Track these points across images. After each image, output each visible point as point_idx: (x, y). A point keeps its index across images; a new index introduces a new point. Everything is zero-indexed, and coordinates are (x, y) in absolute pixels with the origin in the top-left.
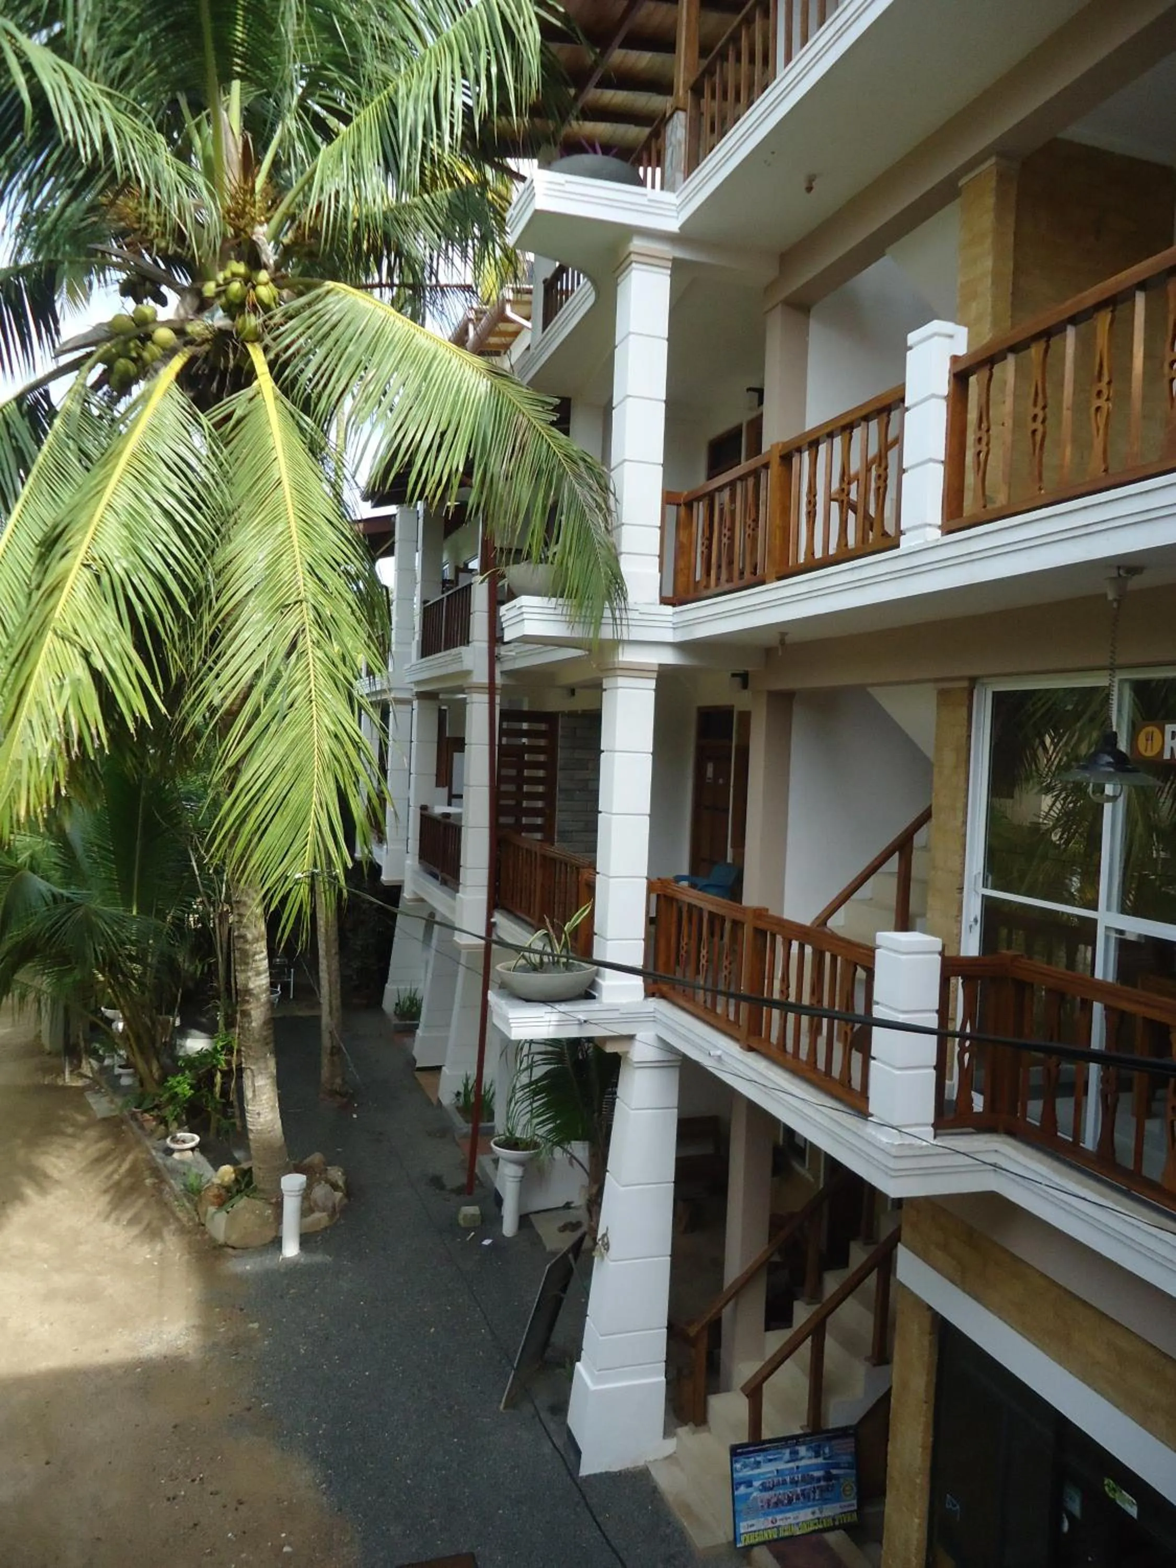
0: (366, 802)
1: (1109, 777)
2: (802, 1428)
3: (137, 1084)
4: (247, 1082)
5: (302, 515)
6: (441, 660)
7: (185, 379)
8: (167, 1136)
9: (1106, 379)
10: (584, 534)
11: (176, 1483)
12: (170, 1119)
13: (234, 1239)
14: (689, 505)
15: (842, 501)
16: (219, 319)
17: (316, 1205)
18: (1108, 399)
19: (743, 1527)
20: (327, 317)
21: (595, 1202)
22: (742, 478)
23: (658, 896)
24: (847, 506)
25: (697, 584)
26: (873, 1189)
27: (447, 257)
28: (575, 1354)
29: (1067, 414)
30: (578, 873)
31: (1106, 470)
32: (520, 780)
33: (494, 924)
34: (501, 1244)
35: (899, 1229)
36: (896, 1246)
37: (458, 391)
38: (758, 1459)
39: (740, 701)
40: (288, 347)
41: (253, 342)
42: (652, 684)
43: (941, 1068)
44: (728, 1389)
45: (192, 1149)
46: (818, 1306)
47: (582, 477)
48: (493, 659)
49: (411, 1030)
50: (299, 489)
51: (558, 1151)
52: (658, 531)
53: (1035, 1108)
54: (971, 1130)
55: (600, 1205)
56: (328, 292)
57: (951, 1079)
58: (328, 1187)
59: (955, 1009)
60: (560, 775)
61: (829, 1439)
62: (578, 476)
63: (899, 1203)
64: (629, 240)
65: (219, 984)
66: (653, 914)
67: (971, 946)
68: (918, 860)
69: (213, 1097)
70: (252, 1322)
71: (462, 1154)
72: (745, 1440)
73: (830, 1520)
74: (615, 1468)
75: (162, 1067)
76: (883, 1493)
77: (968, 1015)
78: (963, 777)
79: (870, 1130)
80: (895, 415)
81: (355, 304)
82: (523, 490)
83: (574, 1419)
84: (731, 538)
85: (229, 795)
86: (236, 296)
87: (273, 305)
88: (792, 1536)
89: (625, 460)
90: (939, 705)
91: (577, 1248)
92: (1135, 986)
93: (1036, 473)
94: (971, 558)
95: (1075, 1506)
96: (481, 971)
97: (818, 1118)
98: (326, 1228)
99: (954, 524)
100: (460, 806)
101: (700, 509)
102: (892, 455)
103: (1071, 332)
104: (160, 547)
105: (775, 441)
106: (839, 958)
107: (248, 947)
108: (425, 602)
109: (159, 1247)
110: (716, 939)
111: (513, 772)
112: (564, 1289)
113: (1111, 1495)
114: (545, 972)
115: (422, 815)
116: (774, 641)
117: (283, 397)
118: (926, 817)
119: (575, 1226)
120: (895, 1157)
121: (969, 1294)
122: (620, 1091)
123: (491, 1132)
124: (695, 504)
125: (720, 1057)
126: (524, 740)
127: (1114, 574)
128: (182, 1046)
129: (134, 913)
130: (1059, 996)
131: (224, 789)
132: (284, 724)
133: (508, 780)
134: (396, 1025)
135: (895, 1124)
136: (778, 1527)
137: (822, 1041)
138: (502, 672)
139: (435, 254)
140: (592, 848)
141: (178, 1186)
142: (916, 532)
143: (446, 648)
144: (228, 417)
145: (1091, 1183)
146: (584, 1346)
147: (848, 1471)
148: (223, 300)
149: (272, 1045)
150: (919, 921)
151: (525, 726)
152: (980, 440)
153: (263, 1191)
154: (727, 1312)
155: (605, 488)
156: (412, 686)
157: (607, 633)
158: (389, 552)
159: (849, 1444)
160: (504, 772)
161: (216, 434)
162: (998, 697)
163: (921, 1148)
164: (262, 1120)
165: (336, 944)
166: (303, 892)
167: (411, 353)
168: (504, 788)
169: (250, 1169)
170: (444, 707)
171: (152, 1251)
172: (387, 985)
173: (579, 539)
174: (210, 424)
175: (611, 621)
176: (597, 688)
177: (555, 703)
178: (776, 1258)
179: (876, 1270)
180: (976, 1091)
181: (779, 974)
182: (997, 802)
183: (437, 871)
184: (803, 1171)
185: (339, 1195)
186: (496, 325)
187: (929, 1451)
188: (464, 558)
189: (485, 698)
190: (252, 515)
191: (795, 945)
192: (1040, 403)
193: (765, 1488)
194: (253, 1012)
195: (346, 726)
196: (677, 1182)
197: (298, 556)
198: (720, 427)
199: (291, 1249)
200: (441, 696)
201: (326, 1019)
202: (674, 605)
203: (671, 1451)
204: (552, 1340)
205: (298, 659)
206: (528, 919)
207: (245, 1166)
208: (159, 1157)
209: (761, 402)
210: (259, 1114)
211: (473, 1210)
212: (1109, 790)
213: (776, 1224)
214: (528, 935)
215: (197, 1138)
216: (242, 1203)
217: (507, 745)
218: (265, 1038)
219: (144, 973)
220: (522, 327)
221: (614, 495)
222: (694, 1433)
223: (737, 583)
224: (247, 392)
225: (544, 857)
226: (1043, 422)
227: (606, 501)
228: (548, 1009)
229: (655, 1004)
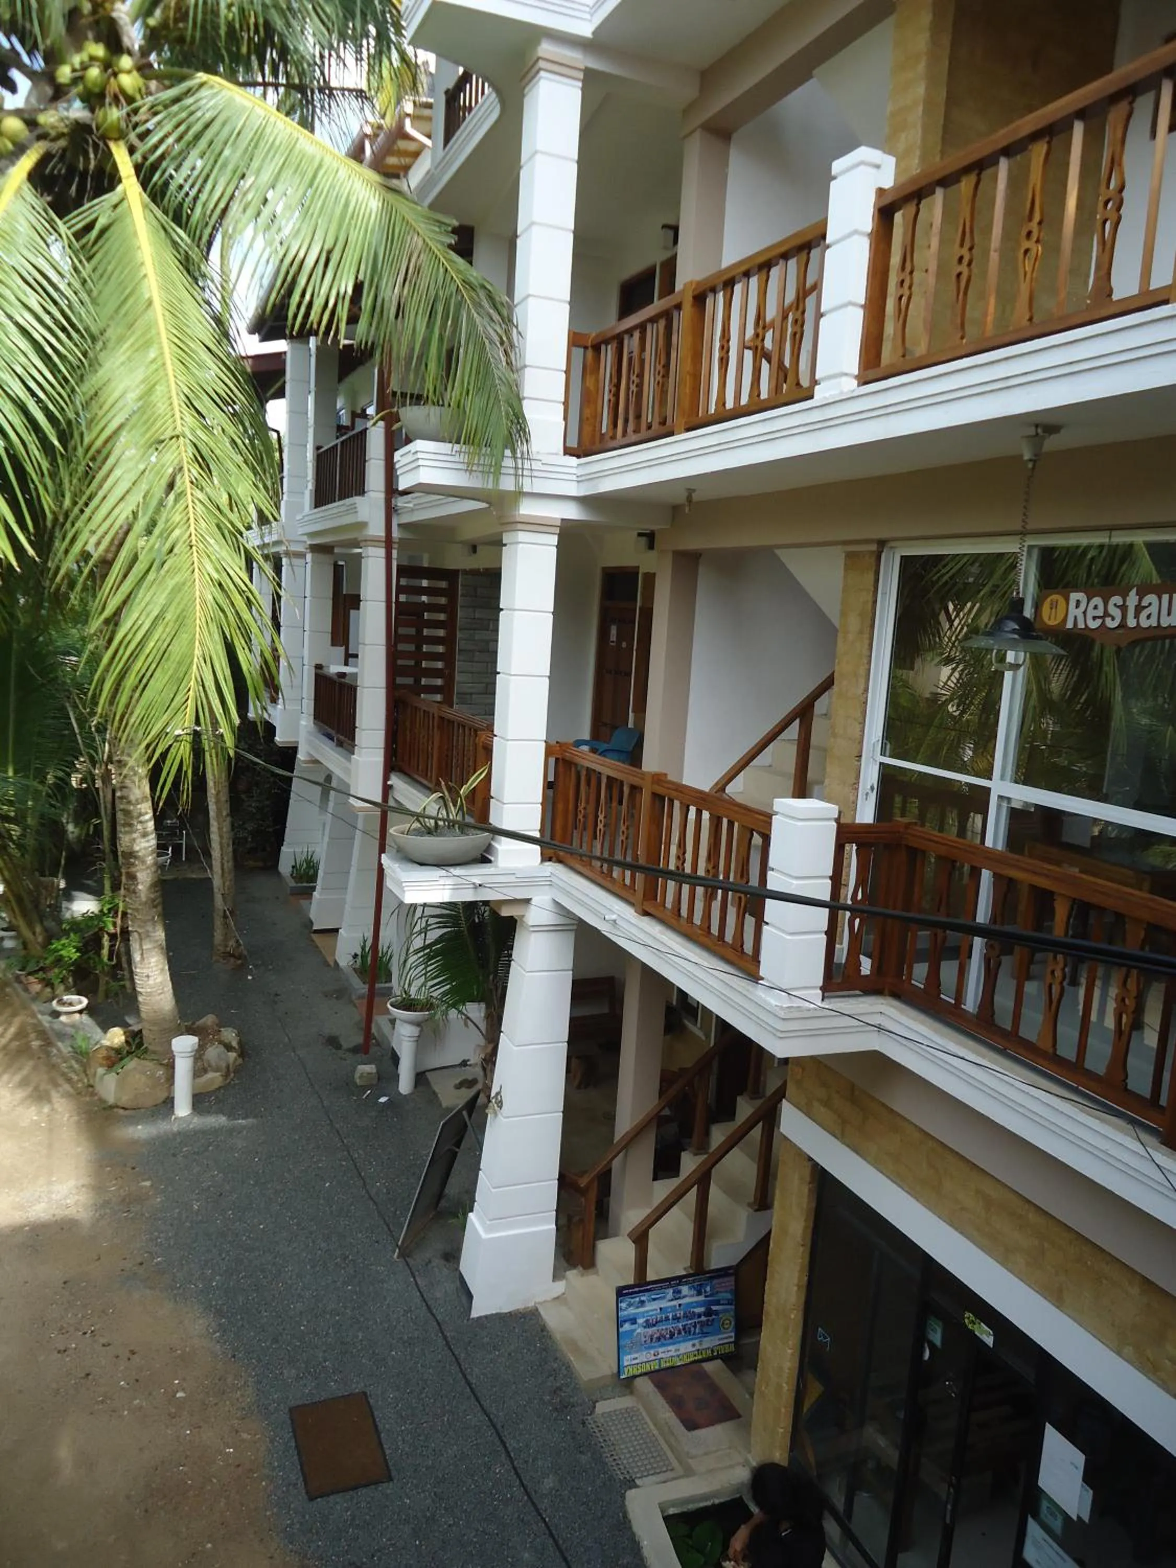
0: (259, 659)
1: (1014, 646)
2: (685, 1269)
3: (21, 947)
4: (135, 945)
5: (176, 341)
6: (335, 511)
7: (38, 178)
8: (53, 999)
9: (1037, 217)
10: (484, 369)
11: (67, 1335)
12: (56, 982)
13: (125, 1100)
14: (597, 348)
15: (757, 348)
16: (77, 111)
17: (210, 1066)
18: (1038, 241)
19: (627, 1360)
20: (199, 114)
21: (489, 1061)
22: (653, 320)
23: (557, 759)
24: (760, 354)
25: (602, 435)
26: (761, 1049)
27: (339, 56)
28: (466, 1204)
29: (994, 256)
30: (476, 735)
31: (1031, 319)
32: (419, 640)
33: (391, 787)
34: (397, 1102)
35: (784, 1085)
36: (781, 1100)
37: (347, 205)
38: (643, 1298)
39: (646, 562)
40: (156, 147)
41: (116, 140)
42: (554, 540)
43: (832, 934)
44: (616, 1235)
45: (80, 1012)
46: (705, 1156)
47: (481, 306)
48: (390, 511)
49: (308, 893)
50: (173, 311)
51: (453, 1013)
52: (564, 375)
53: (920, 971)
54: (858, 992)
55: (494, 1064)
56: (202, 85)
57: (841, 944)
58: (222, 1049)
59: (848, 876)
60: (459, 635)
61: (711, 1278)
62: (478, 305)
63: (786, 1061)
64: (537, 43)
65: (106, 845)
66: (551, 778)
67: (866, 814)
68: (818, 726)
69: (101, 960)
70: (144, 1180)
71: (358, 1014)
72: (631, 1281)
73: (709, 1352)
74: (505, 1310)
75: (46, 930)
76: (759, 1326)
77: (860, 882)
78: (867, 642)
79: (760, 993)
80: (815, 253)
81: (231, 100)
82: (416, 322)
83: (465, 1267)
84: (640, 386)
85: (107, 648)
86: (95, 84)
87: (138, 97)
88: (673, 1367)
89: (528, 296)
90: (847, 568)
91: (471, 1105)
92: (1021, 853)
93: (959, 321)
94: (886, 412)
95: (936, 1337)
96: (378, 836)
97: (711, 982)
98: (220, 1088)
99: (871, 374)
100: (356, 666)
101: (608, 354)
102: (810, 301)
103: (1004, 165)
104: (19, 370)
105: (688, 279)
106: (736, 824)
107: (132, 808)
108: (318, 448)
109: (46, 1109)
110: (615, 804)
111: (412, 631)
112: (458, 1144)
113: (970, 1327)
114: (441, 835)
115: (317, 675)
116: (681, 498)
117: (153, 206)
118: (828, 684)
119: (470, 1083)
120: (784, 1019)
121: (848, 1146)
122: (515, 953)
123: (388, 992)
124: (603, 347)
125: (615, 921)
126: (424, 598)
127: (1032, 431)
128: (68, 909)
129: (11, 773)
130: (949, 864)
131: (102, 643)
132: (163, 572)
133: (407, 639)
134: (292, 888)
135: (784, 987)
136: (660, 1360)
137: (716, 905)
138: (399, 525)
139: (326, 53)
140: (490, 711)
141: (64, 1048)
142: (833, 381)
143: (340, 499)
144: (89, 227)
145: (971, 1043)
146: (477, 1198)
147: (729, 1307)
148: (80, 88)
149: (160, 908)
150: (816, 789)
151: (425, 583)
152: (902, 282)
153: (154, 1052)
154: (616, 1164)
155: (508, 321)
156: (305, 538)
157: (507, 484)
158: (280, 394)
159: (730, 1282)
160: (402, 631)
161: (77, 245)
162: (906, 561)
163: (809, 1010)
164: (151, 982)
165: (228, 805)
166: (184, 751)
167: (294, 160)
168: (401, 647)
169: (140, 1031)
170: (341, 563)
171: (39, 1113)
172: (283, 848)
173: (478, 373)
174: (69, 233)
175: (512, 471)
176: (498, 544)
177: (457, 560)
178: (666, 1112)
179: (761, 1124)
180: (864, 955)
181: (675, 838)
182: (899, 672)
183: (333, 732)
184: (695, 1029)
185: (233, 1055)
186: (394, 142)
187: (804, 1290)
188: (362, 403)
189: (382, 552)
190: (121, 340)
191: (693, 810)
192: (967, 244)
193: (648, 1324)
194: (139, 875)
195: (232, 573)
196: (570, 1042)
197: (173, 386)
198: (633, 268)
199: (183, 1108)
200: (336, 550)
201: (217, 882)
202: (578, 457)
203: (559, 1293)
204: (446, 1191)
205: (176, 501)
206: (425, 782)
207: (136, 1028)
208: (45, 1020)
209: (676, 241)
210: (148, 976)
211: (370, 1068)
212: (1010, 657)
213: (667, 1080)
214: (423, 797)
215: (85, 1001)
216: (132, 1064)
217: (406, 603)
218: (154, 900)
219: (23, 835)
220: (423, 146)
221: (517, 327)
222: (582, 1275)
223: (644, 434)
224: (110, 198)
225: (442, 718)
226: (969, 264)
227: (508, 333)
228: (442, 872)
229: (551, 868)
